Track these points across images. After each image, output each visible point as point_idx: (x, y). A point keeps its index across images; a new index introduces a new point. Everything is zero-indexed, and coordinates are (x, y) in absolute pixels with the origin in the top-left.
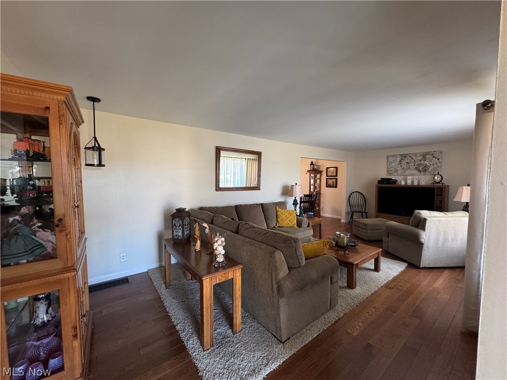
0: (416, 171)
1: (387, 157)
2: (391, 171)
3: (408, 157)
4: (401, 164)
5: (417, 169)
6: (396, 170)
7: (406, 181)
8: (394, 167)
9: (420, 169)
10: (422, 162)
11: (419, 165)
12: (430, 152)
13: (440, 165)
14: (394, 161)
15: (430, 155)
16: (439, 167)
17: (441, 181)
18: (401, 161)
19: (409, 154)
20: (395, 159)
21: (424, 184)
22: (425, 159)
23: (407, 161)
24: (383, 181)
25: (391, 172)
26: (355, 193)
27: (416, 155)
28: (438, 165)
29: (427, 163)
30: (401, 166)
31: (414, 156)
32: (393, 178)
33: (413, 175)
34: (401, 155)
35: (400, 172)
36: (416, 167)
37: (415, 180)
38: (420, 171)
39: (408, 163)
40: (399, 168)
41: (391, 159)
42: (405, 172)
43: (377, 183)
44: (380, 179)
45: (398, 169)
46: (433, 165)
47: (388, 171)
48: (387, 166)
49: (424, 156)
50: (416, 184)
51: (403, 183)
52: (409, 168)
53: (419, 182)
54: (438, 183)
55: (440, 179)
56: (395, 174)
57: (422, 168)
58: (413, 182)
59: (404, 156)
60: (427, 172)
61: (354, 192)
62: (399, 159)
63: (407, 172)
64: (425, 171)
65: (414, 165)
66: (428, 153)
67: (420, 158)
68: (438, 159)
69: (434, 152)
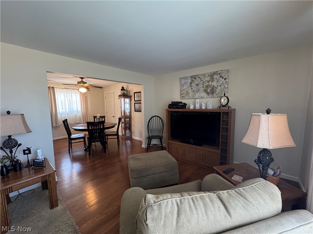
0: (205, 93)
1: (180, 79)
2: (183, 94)
3: (197, 78)
4: (191, 86)
5: (205, 91)
6: (188, 93)
7: (194, 106)
8: (185, 89)
9: (208, 91)
10: (210, 83)
11: (207, 87)
12: (217, 72)
13: (226, 86)
15: (217, 75)
16: (225, 88)
17: (227, 104)
18: (191, 83)
19: (198, 75)
20: (186, 81)
21: (211, 108)
22: (212, 79)
23: (196, 83)
24: (174, 105)
27: (204, 75)
28: (225, 86)
29: (215, 84)
30: (192, 89)
31: (203, 77)
32: (184, 101)
33: (201, 98)
34: (192, 77)
35: (190, 95)
36: (205, 89)
37: (203, 103)
38: (208, 93)
39: (197, 85)
40: (190, 91)
41: (183, 82)
42: (195, 94)
43: (167, 108)
44: (171, 103)
46: (220, 86)
47: (181, 94)
48: (180, 89)
49: (212, 76)
50: (204, 108)
51: (192, 107)
52: (198, 91)
53: (206, 107)
54: (224, 106)
55: (226, 101)
56: (187, 97)
57: (210, 90)
58: (201, 106)
59: (194, 77)
60: (214, 94)
61: (153, 117)
62: (190, 81)
63: (197, 95)
64: (213, 93)
65: (203, 87)
66: (215, 73)
67: (208, 79)
68: (225, 79)
69: (221, 71)
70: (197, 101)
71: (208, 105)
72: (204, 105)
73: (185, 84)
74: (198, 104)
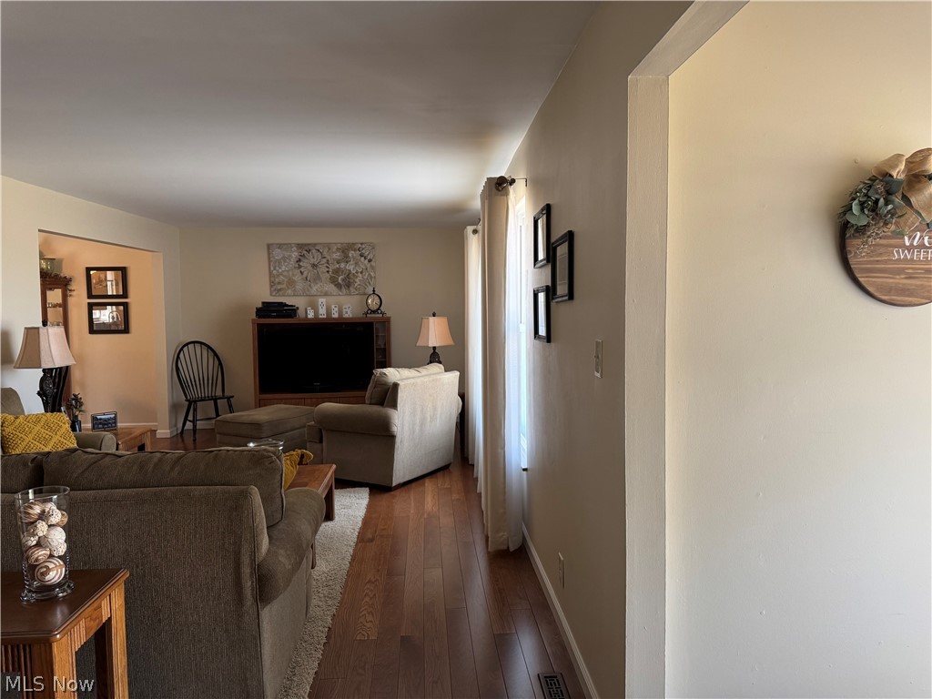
0: (332, 286)
1: (269, 246)
2: (279, 283)
3: (314, 251)
4: (300, 267)
5: (333, 281)
6: (291, 283)
7: (316, 312)
8: (285, 273)
9: (340, 281)
10: (343, 265)
11: (337, 271)
12: (354, 244)
13: (372, 274)
14: (284, 258)
15: (355, 250)
16: (371, 277)
17: (378, 309)
18: (300, 260)
19: (315, 244)
20: (286, 254)
21: (351, 316)
22: (346, 259)
23: (312, 261)
24: (266, 310)
25: (279, 287)
26: (191, 346)
27: (328, 246)
28: (370, 274)
29: (351, 267)
30: (302, 273)
31: (326, 250)
32: (289, 301)
33: (326, 294)
34: (300, 246)
35: (299, 286)
36: (331, 277)
37: (333, 307)
38: (339, 286)
39: (314, 266)
40: (297, 278)
41: (278, 254)
42: (310, 286)
43: (254, 316)
44: (260, 306)
45: (295, 278)
46: (361, 273)
47: (272, 284)
48: (270, 272)
49: (345, 250)
50: (335, 315)
51: (311, 315)
52: (317, 279)
53: (340, 312)
54: (374, 312)
55: (377, 300)
56: (289, 292)
57: (343, 280)
58: (329, 311)
59: (305, 249)
60: (351, 289)
61: (187, 344)
62: (295, 255)
63: (315, 289)
64: (348, 286)
65: (328, 272)
66: (351, 246)
67: (337, 256)
68: (370, 261)
69: (362, 244)
70: (322, 300)
71: (344, 310)
72: (336, 309)
73: (285, 262)
74: (324, 308)
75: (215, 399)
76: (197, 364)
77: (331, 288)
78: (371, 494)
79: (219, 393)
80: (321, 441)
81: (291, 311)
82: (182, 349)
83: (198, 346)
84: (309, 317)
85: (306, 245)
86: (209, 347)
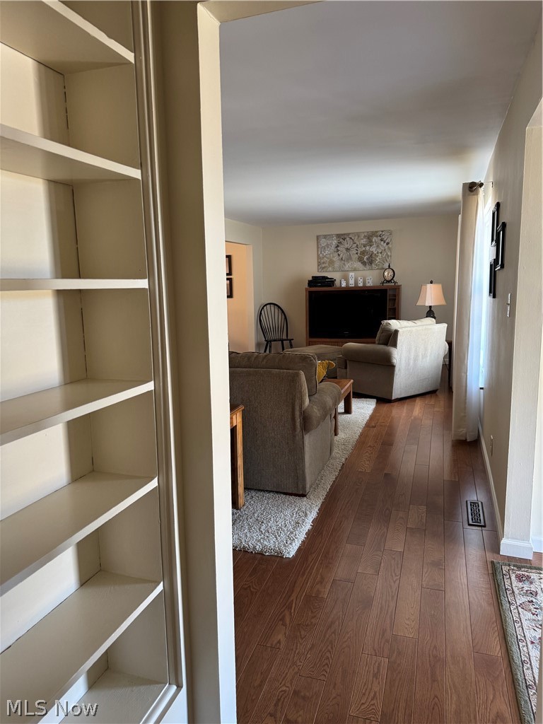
0: (360, 263)
1: (318, 237)
2: (323, 263)
3: (348, 239)
4: (338, 251)
5: (360, 260)
6: (332, 262)
7: (347, 283)
8: (327, 256)
9: (365, 260)
10: (367, 248)
11: (363, 253)
12: (377, 232)
13: (389, 254)
14: (327, 246)
15: (377, 236)
16: (388, 256)
17: (392, 279)
18: (338, 246)
19: (349, 234)
20: (329, 242)
21: (372, 285)
22: (370, 243)
23: (346, 246)
24: (315, 281)
25: (323, 266)
26: (268, 306)
27: (358, 235)
28: (387, 254)
29: (373, 249)
30: (339, 255)
31: (356, 237)
32: (329, 275)
33: (355, 270)
34: (338, 236)
35: (337, 265)
36: (359, 257)
37: (359, 278)
38: (364, 264)
39: (347, 249)
40: (336, 259)
41: (323, 242)
42: (344, 264)
43: (307, 287)
44: (311, 279)
45: (334, 259)
46: (381, 253)
47: (319, 264)
48: (318, 255)
49: (370, 237)
50: (361, 285)
51: (344, 285)
52: (349, 258)
53: (364, 282)
54: (389, 282)
55: (391, 273)
56: (330, 269)
57: (367, 259)
58: (356, 281)
59: (342, 237)
60: (373, 265)
61: (266, 305)
62: (335, 242)
63: (348, 266)
64: (371, 263)
65: (357, 253)
66: (374, 234)
67: (364, 241)
68: (388, 244)
69: (382, 231)
70: (352, 274)
71: (367, 281)
72: (361, 280)
74: (353, 279)
75: (282, 341)
76: (272, 317)
77: (358, 265)
78: (377, 403)
79: (284, 337)
80: (346, 368)
81: (331, 282)
82: (263, 308)
83: (272, 306)
84: (343, 286)
85: (342, 235)
86: (279, 307)
